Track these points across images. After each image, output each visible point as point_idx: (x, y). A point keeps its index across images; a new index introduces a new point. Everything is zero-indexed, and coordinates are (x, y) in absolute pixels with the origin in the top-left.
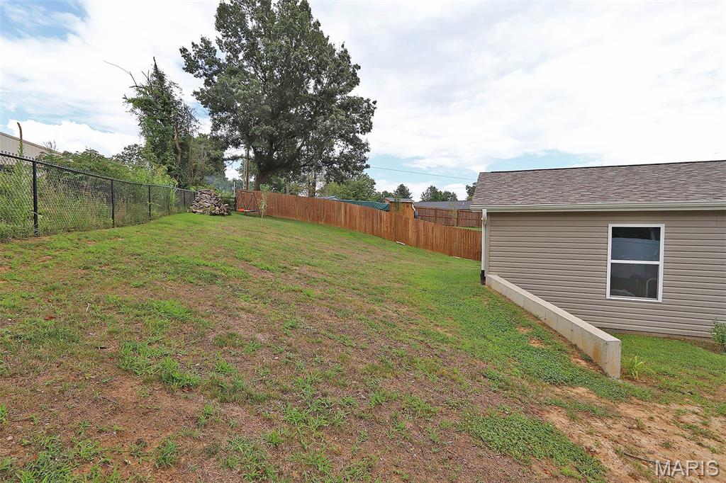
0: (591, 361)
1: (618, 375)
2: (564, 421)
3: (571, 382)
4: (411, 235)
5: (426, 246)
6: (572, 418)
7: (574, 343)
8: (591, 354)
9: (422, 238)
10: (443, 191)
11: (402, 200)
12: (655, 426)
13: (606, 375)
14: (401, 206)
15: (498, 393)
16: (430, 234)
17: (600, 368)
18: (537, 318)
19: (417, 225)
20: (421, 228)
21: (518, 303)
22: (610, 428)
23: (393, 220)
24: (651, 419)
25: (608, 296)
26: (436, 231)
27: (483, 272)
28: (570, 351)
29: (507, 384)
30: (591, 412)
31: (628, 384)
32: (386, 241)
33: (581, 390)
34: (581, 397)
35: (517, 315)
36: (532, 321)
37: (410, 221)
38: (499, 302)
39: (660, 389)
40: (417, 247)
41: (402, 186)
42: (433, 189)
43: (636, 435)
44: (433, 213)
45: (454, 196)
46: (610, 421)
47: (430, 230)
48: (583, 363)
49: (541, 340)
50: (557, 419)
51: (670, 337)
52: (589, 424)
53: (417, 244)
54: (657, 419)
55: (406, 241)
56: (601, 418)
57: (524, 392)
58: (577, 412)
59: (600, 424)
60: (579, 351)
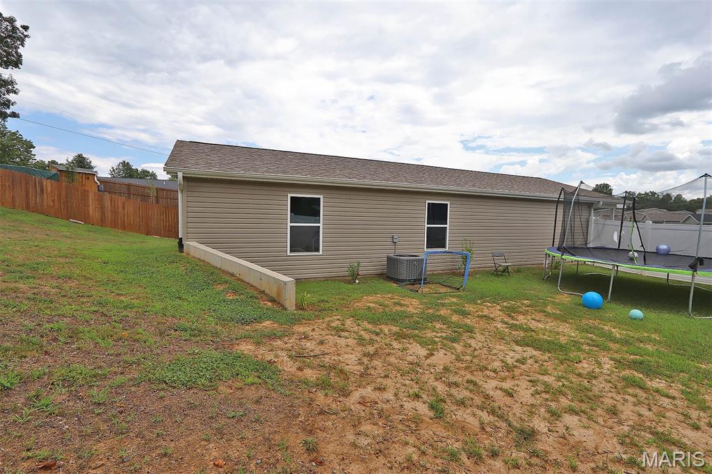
0: (275, 301)
1: (294, 308)
2: (251, 347)
3: (258, 320)
4: (92, 210)
5: (114, 225)
6: (258, 344)
7: (262, 289)
8: (274, 296)
9: (109, 215)
10: (140, 169)
11: (79, 170)
12: (316, 335)
13: (286, 309)
14: (77, 177)
15: (189, 340)
16: (120, 210)
17: (282, 305)
18: (232, 275)
19: (100, 200)
20: (107, 203)
21: (215, 265)
22: (286, 343)
23: (64, 193)
24: (313, 330)
25: (289, 254)
26: (130, 208)
27: (181, 239)
28: (259, 296)
29: (200, 331)
30: (272, 336)
31: (300, 312)
32: (52, 219)
33: (267, 323)
34: (266, 328)
35: (213, 275)
36: (228, 278)
37: (91, 196)
38: (197, 265)
39: (320, 311)
40: (102, 226)
41: (80, 156)
42: (126, 165)
43: (303, 342)
44: (124, 189)
45: (153, 176)
46: (287, 338)
47: (120, 206)
48: (269, 304)
49: (235, 292)
50: (246, 348)
51: (327, 279)
52: (271, 344)
53: (102, 222)
54: (317, 329)
55: (86, 220)
56: (280, 338)
57: (215, 334)
58: (262, 339)
59: (279, 342)
60: (266, 295)
